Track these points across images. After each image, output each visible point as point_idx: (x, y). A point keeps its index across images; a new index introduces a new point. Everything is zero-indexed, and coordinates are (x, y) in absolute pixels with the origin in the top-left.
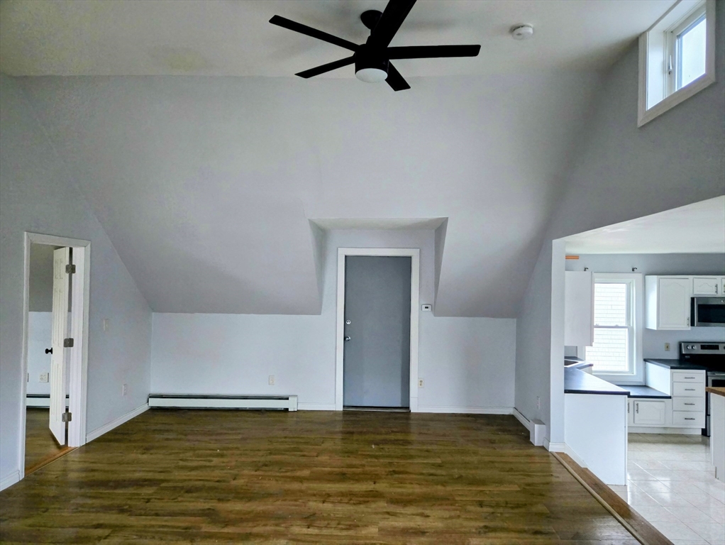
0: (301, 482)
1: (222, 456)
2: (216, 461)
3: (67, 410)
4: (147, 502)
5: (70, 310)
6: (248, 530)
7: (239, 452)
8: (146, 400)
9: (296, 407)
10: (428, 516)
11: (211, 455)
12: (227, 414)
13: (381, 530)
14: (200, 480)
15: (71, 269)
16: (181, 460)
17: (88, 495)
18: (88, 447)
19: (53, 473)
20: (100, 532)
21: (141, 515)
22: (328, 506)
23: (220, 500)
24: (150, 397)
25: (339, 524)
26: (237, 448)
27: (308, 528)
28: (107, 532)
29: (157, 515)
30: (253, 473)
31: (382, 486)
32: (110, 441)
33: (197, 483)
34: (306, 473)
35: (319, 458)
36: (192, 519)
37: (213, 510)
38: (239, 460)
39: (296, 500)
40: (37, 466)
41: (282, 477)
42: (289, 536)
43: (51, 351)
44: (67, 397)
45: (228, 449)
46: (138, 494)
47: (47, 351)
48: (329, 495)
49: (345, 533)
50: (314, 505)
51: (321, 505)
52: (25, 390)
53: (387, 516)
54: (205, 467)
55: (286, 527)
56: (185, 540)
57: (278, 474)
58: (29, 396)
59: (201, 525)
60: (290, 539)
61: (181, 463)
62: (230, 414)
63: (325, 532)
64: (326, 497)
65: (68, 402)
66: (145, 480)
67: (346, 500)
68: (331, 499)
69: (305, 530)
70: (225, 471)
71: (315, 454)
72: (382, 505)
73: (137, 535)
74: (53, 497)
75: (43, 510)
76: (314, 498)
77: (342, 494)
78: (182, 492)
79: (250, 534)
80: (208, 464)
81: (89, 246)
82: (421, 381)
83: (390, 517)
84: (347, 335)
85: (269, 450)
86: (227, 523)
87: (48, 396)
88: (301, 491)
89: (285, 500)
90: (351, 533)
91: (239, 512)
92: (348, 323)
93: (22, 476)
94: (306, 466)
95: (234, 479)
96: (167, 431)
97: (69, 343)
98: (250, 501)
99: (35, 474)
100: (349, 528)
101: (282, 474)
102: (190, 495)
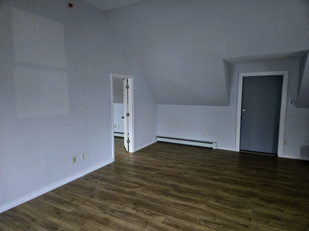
0: (215, 181)
1: (182, 164)
2: (179, 165)
3: (128, 139)
4: (152, 177)
5: (128, 103)
6: (189, 197)
7: (189, 163)
8: (156, 138)
9: (216, 147)
10: (283, 211)
11: (177, 163)
12: (185, 147)
13: (254, 212)
14: (172, 172)
15: (127, 87)
16: (166, 163)
17: (133, 170)
18: (136, 153)
19: (123, 161)
20: (134, 185)
21: (149, 182)
22: (226, 194)
23: (179, 182)
24: (157, 137)
25: (232, 204)
26: (188, 162)
27: (216, 202)
28: (137, 186)
29: (155, 183)
30: (194, 173)
31: (256, 191)
32: (143, 152)
33: (170, 173)
34: (218, 177)
35: (225, 172)
36: (168, 187)
37: (176, 185)
38: (189, 166)
39: (212, 189)
40: (119, 158)
41: (207, 177)
42: (207, 204)
43: (124, 117)
44: (128, 134)
45: (184, 161)
46: (149, 173)
47: (123, 118)
48: (228, 190)
49: (234, 209)
50: (220, 193)
51: (224, 193)
52: (113, 130)
53: (258, 206)
54: (175, 167)
55: (206, 200)
56: (163, 195)
57: (205, 176)
58: (115, 133)
59: (171, 190)
60: (207, 206)
61: (166, 164)
62: (187, 147)
63: (224, 206)
64: (226, 190)
65: (128, 136)
66: (152, 168)
67: (236, 193)
68: (229, 191)
69: (214, 203)
70: (182, 170)
71: (223, 170)
72: (256, 200)
73: (147, 189)
74: (122, 169)
75: (118, 173)
76: (221, 190)
77: (235, 190)
78: (165, 175)
79: (190, 199)
80: (176, 166)
81: (133, 78)
82: (285, 142)
83: (260, 207)
84: (242, 116)
85: (202, 164)
86: (181, 192)
87: (123, 134)
88: (214, 185)
89: (207, 188)
90: (238, 210)
91: (186, 188)
92: (244, 110)
93: (114, 161)
94: (218, 174)
95: (186, 174)
96: (162, 151)
97: (128, 115)
98: (191, 185)
99: (118, 160)
100: (237, 207)
101: (206, 176)
102: (167, 177)
